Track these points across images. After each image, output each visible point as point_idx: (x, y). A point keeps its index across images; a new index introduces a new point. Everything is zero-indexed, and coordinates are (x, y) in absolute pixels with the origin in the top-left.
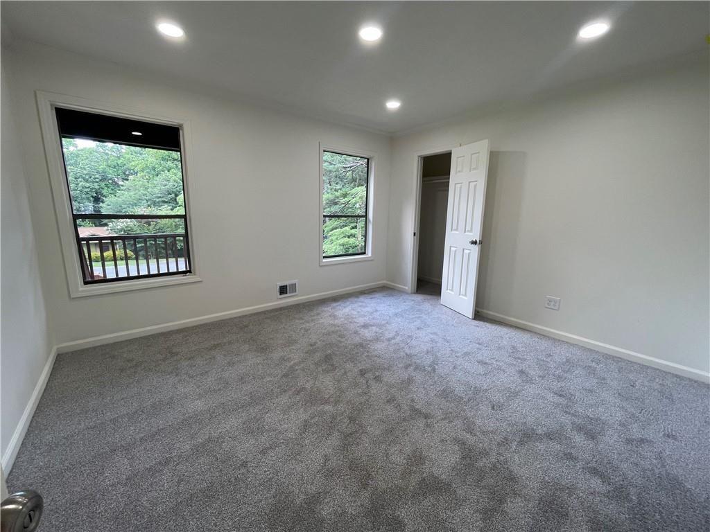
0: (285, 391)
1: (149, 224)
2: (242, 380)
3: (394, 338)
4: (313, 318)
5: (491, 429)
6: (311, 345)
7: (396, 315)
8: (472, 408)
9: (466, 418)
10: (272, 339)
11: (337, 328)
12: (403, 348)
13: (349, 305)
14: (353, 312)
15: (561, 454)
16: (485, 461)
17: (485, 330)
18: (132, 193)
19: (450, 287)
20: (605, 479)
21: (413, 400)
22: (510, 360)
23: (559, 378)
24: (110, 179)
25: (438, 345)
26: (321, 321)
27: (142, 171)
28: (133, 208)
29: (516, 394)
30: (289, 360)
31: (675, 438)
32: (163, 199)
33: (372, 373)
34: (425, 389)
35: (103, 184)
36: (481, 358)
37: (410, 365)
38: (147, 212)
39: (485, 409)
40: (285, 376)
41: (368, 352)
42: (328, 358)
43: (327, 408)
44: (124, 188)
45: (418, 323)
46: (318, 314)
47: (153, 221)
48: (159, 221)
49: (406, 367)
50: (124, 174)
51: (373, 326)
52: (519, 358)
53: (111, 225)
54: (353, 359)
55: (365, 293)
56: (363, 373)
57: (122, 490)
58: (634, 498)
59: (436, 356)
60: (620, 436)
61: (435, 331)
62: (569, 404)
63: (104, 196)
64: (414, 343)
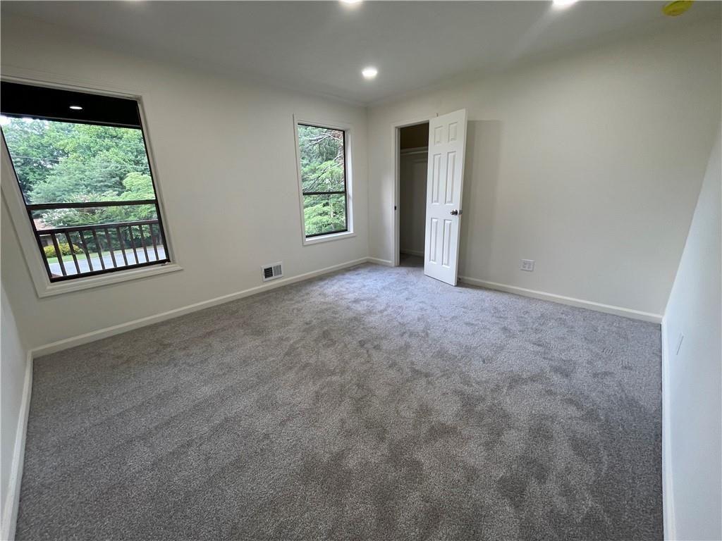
0: (291, 368)
1: (93, 213)
2: (245, 362)
3: (385, 310)
4: (304, 298)
5: (484, 379)
6: (307, 324)
7: (384, 288)
8: (466, 364)
9: (461, 373)
10: (266, 321)
11: (329, 306)
12: (396, 318)
13: (336, 283)
14: (341, 289)
15: (543, 392)
16: (482, 405)
17: (468, 296)
18: (65, 178)
19: (432, 258)
20: (579, 406)
21: (412, 363)
22: (494, 320)
23: (536, 331)
24: (36, 162)
25: (428, 312)
26: (312, 300)
27: (75, 151)
28: (70, 196)
29: (502, 348)
30: (288, 339)
31: (631, 369)
32: (106, 183)
33: (370, 343)
34: (422, 352)
35: (27, 169)
36: (468, 320)
37: (404, 333)
38: (89, 199)
39: (477, 363)
40: (287, 354)
41: (363, 324)
42: (326, 334)
43: (334, 378)
44: (55, 172)
45: (406, 293)
46: (308, 294)
47: (98, 210)
48: (105, 208)
49: (402, 335)
50: (52, 155)
51: (364, 300)
52: (501, 317)
53: (45, 216)
54: (350, 333)
55: (350, 270)
56: (362, 344)
57: (150, 474)
58: (602, 418)
59: (427, 322)
60: (588, 372)
61: (423, 300)
62: (547, 351)
63: (31, 183)
64: (405, 312)
